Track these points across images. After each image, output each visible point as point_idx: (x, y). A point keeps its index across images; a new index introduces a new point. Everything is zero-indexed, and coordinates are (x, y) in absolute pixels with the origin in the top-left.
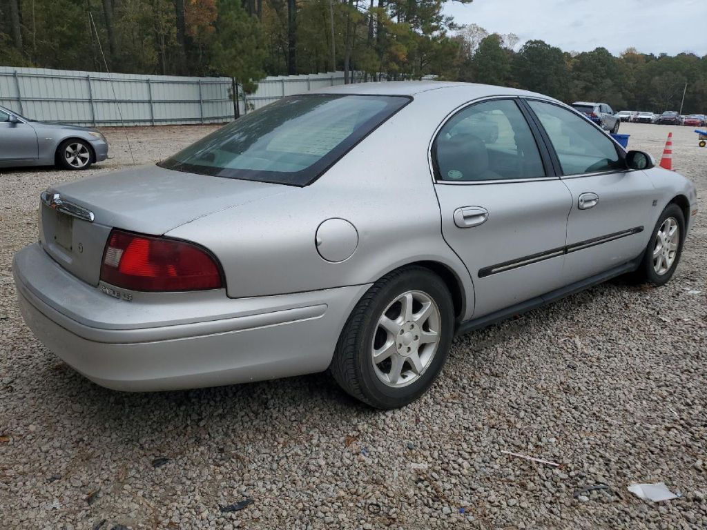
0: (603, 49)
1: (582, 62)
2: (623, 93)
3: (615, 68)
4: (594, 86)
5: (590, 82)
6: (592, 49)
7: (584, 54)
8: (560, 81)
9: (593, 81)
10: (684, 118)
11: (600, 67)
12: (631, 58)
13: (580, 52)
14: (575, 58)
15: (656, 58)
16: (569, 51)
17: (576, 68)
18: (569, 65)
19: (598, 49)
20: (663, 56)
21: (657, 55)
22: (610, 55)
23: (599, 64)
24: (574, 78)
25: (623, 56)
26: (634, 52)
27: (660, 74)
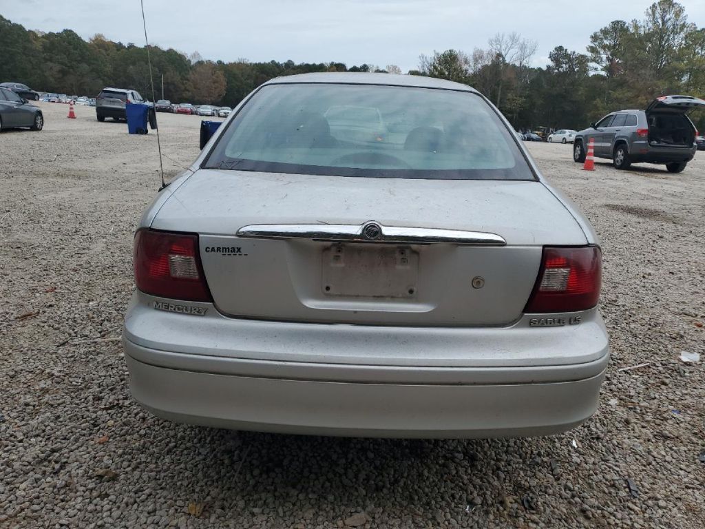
0: (71, 31)
1: (52, 43)
2: (103, 80)
3: (88, 53)
4: (71, 70)
5: (66, 65)
6: (60, 31)
7: (51, 34)
8: (31, 62)
9: (69, 65)
10: (176, 107)
11: (72, 51)
12: (101, 44)
13: (47, 32)
14: (43, 37)
15: (125, 47)
16: (33, 29)
17: (46, 49)
18: (38, 46)
19: (66, 31)
20: (131, 46)
21: (126, 44)
22: (79, 39)
23: (71, 47)
24: (46, 60)
25: (93, 41)
26: (102, 39)
27: (134, 64)
